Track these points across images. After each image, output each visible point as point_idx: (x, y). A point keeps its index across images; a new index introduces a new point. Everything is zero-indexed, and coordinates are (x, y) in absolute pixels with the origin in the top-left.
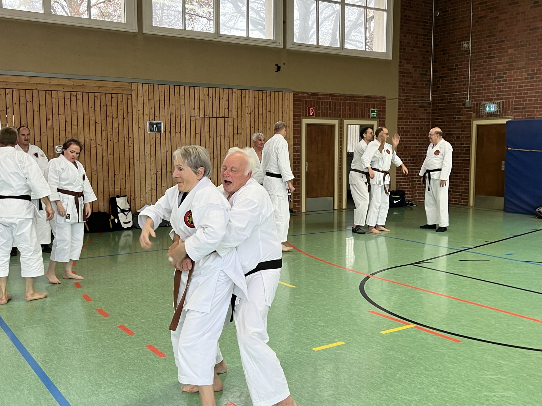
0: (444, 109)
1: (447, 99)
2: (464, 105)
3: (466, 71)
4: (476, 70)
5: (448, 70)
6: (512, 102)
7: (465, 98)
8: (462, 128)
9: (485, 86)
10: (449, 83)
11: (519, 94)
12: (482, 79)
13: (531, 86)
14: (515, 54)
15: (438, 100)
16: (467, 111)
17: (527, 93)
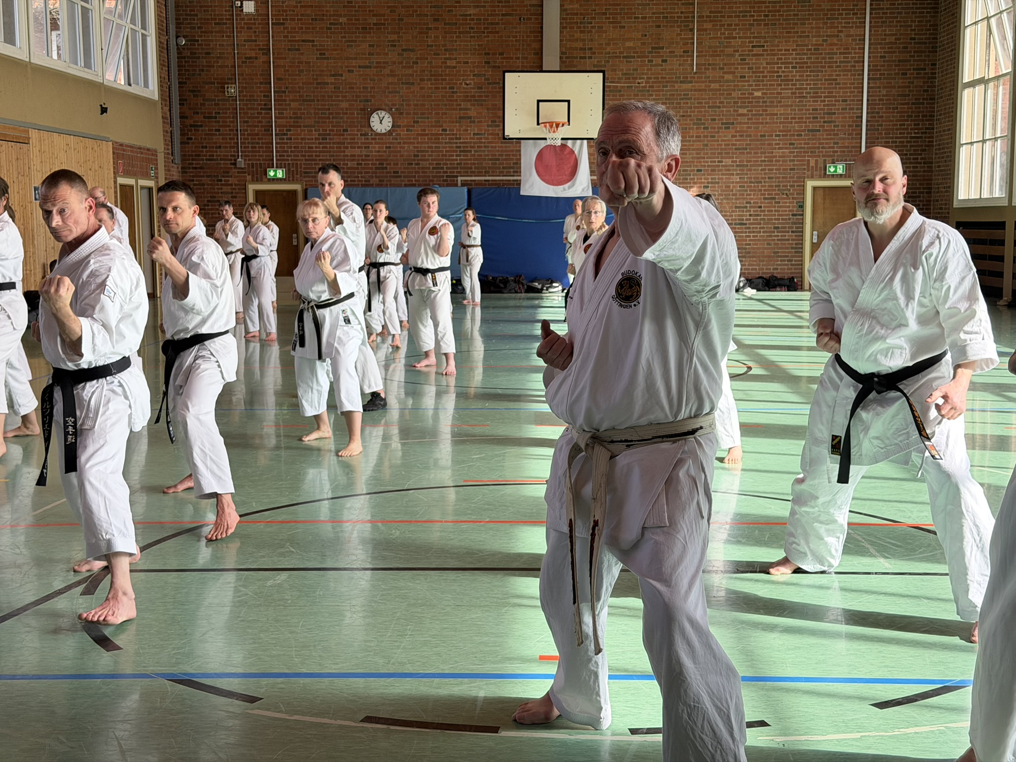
0: (201, 168)
1: (206, 156)
2: (235, 164)
3: (233, 122)
4: (247, 122)
5: (205, 117)
6: (301, 164)
7: (234, 156)
8: (232, 193)
9: (262, 143)
10: (207, 134)
11: (309, 156)
12: (257, 134)
13: (323, 147)
14: (301, 109)
15: (192, 155)
16: (238, 172)
17: (319, 156)
